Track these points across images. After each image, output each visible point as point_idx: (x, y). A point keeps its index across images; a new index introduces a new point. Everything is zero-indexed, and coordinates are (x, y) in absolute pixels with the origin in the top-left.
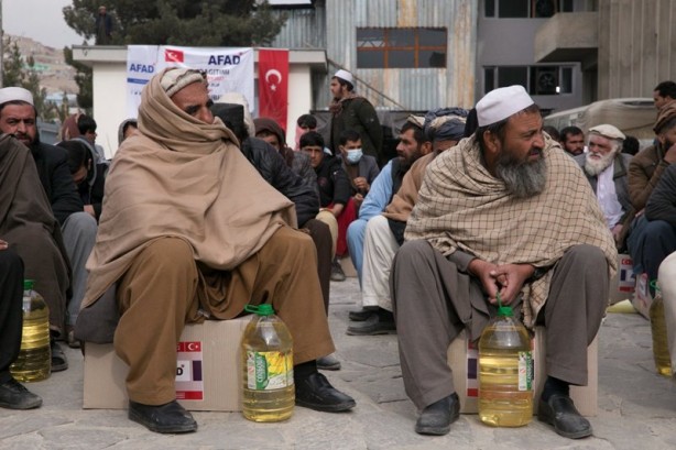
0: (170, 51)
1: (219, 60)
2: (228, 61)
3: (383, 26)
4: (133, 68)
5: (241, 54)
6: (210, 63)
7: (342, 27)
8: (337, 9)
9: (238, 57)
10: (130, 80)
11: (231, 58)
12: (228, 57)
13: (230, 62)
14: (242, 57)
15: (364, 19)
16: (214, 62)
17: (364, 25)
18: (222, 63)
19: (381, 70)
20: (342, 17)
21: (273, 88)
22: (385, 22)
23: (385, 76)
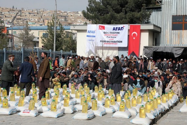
0: (100, 26)
1: (116, 29)
2: (119, 29)
3: (182, 15)
4: (89, 32)
5: (124, 27)
6: (113, 30)
7: (167, 16)
8: (165, 9)
9: (123, 28)
10: (88, 36)
11: (121, 28)
12: (119, 28)
13: (120, 30)
14: (124, 28)
15: (175, 12)
16: (115, 30)
17: (175, 15)
18: (117, 30)
19: (181, 31)
20: (167, 12)
21: (134, 38)
22: (183, 13)
23: (182, 33)
